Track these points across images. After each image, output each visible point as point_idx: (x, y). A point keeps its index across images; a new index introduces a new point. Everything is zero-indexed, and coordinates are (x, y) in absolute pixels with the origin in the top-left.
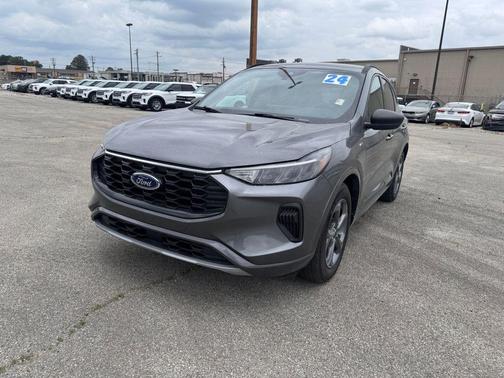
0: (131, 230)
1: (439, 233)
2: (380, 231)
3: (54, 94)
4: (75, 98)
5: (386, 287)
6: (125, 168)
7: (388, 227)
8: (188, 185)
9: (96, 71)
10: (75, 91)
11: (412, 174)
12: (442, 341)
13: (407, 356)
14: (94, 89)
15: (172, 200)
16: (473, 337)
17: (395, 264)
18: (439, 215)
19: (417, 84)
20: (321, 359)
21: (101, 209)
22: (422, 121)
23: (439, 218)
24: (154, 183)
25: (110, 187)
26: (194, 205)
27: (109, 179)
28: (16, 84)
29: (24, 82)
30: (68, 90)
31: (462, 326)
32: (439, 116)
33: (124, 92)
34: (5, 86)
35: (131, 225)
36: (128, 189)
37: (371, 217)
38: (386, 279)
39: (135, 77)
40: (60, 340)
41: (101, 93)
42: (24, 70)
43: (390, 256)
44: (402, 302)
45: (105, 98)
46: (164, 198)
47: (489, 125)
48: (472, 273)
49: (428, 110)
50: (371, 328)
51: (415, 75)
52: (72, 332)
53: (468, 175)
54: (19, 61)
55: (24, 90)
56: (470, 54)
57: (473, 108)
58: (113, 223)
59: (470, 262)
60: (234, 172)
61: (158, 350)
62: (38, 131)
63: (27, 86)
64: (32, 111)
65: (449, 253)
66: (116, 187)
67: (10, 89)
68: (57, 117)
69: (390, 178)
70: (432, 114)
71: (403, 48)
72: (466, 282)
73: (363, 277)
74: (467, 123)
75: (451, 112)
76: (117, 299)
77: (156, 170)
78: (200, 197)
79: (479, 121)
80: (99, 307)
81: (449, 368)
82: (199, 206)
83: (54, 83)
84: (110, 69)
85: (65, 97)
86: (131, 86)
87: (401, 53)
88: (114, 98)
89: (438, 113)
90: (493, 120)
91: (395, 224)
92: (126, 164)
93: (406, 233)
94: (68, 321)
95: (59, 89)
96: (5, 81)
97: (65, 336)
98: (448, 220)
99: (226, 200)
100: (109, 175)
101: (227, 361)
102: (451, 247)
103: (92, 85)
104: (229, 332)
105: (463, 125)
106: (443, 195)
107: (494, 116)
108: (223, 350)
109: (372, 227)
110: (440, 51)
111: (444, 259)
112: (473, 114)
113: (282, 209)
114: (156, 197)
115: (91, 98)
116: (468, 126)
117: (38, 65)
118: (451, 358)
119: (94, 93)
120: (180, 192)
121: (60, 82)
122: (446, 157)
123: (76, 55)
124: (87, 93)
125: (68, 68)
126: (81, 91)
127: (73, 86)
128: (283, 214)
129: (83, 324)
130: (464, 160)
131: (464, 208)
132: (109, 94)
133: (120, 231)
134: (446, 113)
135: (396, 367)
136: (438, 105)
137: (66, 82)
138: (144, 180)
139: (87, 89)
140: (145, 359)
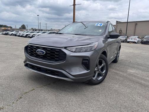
0: (36, 68)
1: (132, 71)
2: (114, 70)
3: (16, 35)
4: (22, 36)
5: (117, 86)
6: (35, 48)
7: (116, 69)
8: (54, 53)
9: (28, 29)
10: (22, 34)
11: (122, 55)
12: (136, 101)
13: (125, 106)
14: (27, 33)
15: (49, 58)
16: (145, 100)
17: (119, 80)
18: (131, 66)
19: (121, 32)
20: (98, 107)
21: (27, 62)
22: (123, 42)
23: (131, 67)
24: (43, 53)
25: (30, 55)
26: (56, 59)
27: (30, 52)
28: (4, 33)
29: (7, 32)
30: (20, 34)
31: (142, 97)
32: (128, 40)
33: (36, 34)
34: (1, 33)
35: (36, 67)
36: (35, 55)
37: (111, 67)
38: (117, 84)
39: (39, 30)
40: (13, 103)
41: (29, 35)
42: (7, 29)
43: (118, 77)
44: (122, 90)
45: (30, 36)
46: (46, 57)
47: (143, 43)
48: (143, 82)
49: (125, 38)
50: (113, 98)
51: (121, 29)
52: (17, 100)
53: (138, 56)
54: (5, 26)
55: (7, 34)
56: (136, 23)
57: (138, 38)
58: (31, 66)
59: (142, 79)
60: (68, 48)
61: (45, 105)
62: (10, 45)
63: (7, 33)
64: (9, 40)
65: (135, 76)
66: (32, 55)
67: (2, 34)
68: (16, 41)
69: (116, 55)
70: (126, 40)
71: (117, 22)
72: (141, 84)
73: (110, 83)
74: (136, 42)
75: (132, 39)
76: (32, 90)
77: (44, 49)
78: (57, 56)
79: (140, 42)
80: (26, 93)
81: (139, 110)
82: (57, 59)
83: (16, 32)
84: (32, 28)
85: (19, 36)
86: (38, 32)
87: (116, 23)
88: (33, 36)
89: (128, 39)
90: (144, 41)
91: (118, 69)
92: (35, 47)
93: (122, 71)
94: (16, 97)
95: (17, 34)
96: (1, 32)
97: (15, 102)
98: (134, 67)
99: (66, 57)
100: (29, 51)
101: (68, 109)
102: (136, 75)
103: (27, 32)
104: (68, 100)
105: (135, 43)
106: (131, 61)
107: (144, 40)
108: (66, 105)
109: (111, 69)
110: (127, 22)
111: (134, 78)
112: (138, 39)
113: (83, 60)
114: (44, 57)
115: (26, 36)
116: (137, 43)
117: (11, 28)
118: (139, 107)
119: (27, 35)
120: (51, 55)
121: (17, 32)
122: (131, 51)
123: (22, 25)
124: (25, 35)
125: (20, 28)
126: (23, 34)
127: (21, 33)
128: (84, 61)
129: (21, 98)
130: (137, 52)
131: (138, 64)
132: (32, 35)
133: (33, 69)
134: (130, 39)
135: (122, 109)
136: (128, 37)
137: (19, 32)
138: (40, 52)
139: (25, 34)
140: (41, 108)
